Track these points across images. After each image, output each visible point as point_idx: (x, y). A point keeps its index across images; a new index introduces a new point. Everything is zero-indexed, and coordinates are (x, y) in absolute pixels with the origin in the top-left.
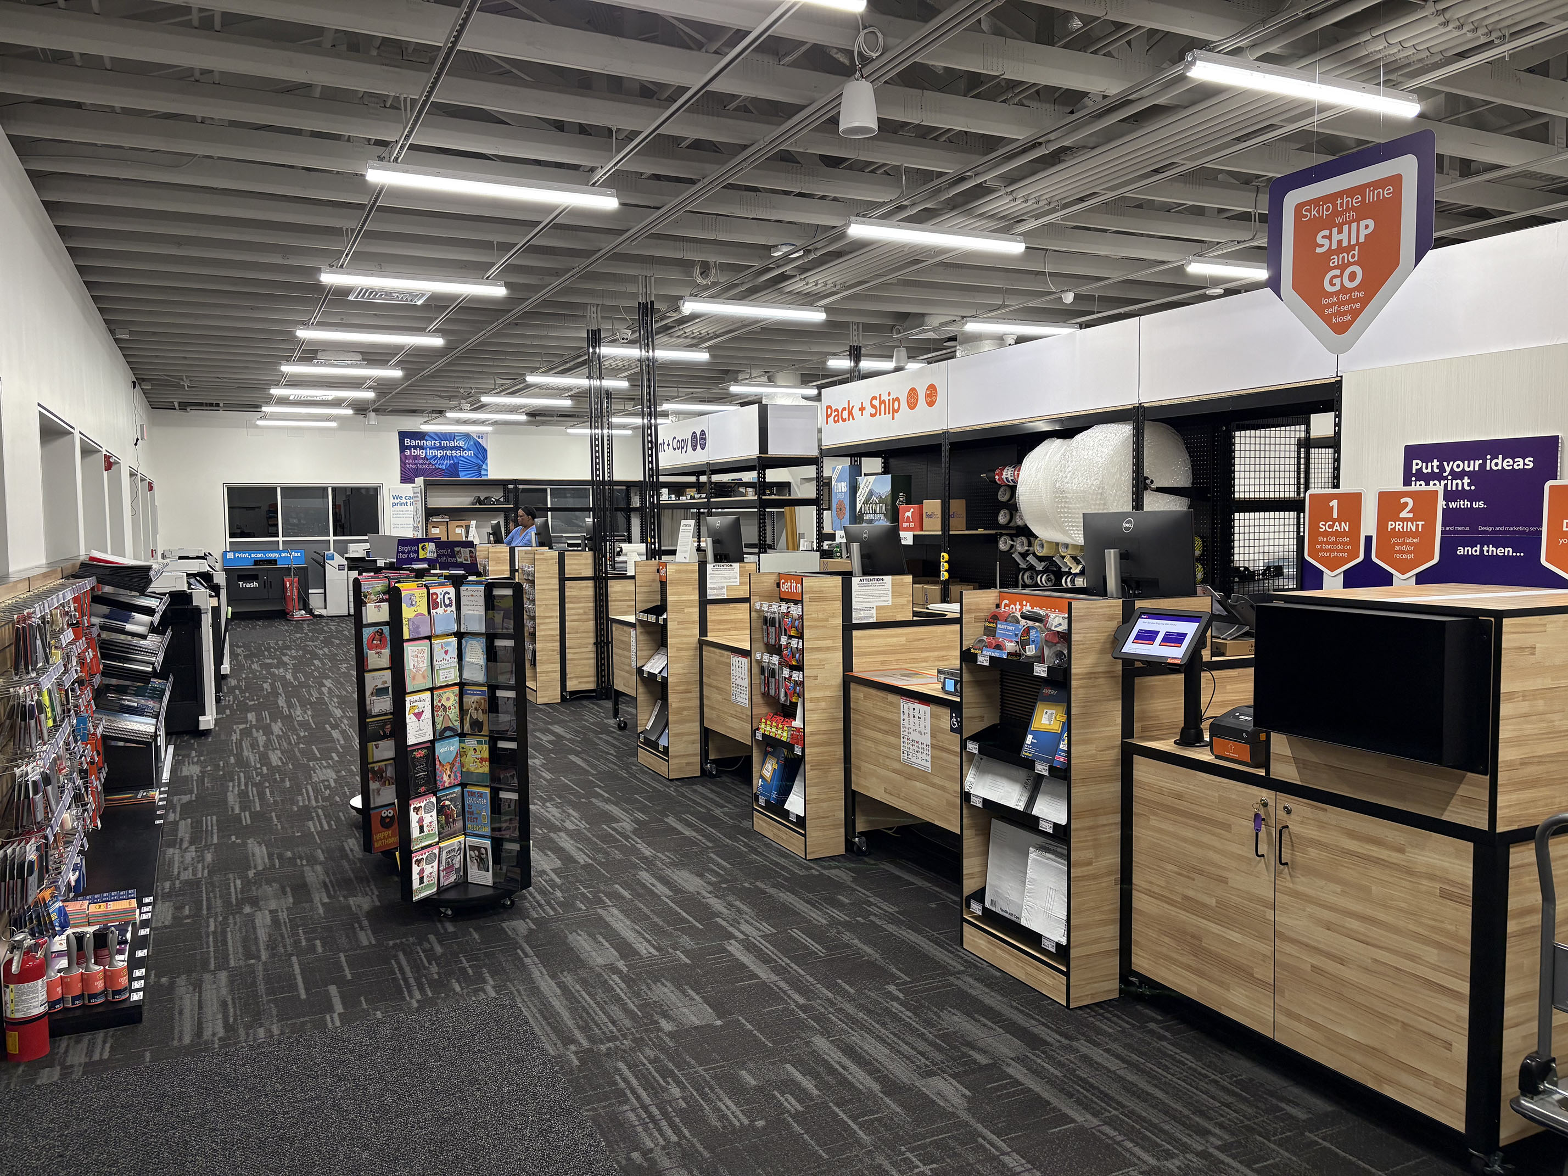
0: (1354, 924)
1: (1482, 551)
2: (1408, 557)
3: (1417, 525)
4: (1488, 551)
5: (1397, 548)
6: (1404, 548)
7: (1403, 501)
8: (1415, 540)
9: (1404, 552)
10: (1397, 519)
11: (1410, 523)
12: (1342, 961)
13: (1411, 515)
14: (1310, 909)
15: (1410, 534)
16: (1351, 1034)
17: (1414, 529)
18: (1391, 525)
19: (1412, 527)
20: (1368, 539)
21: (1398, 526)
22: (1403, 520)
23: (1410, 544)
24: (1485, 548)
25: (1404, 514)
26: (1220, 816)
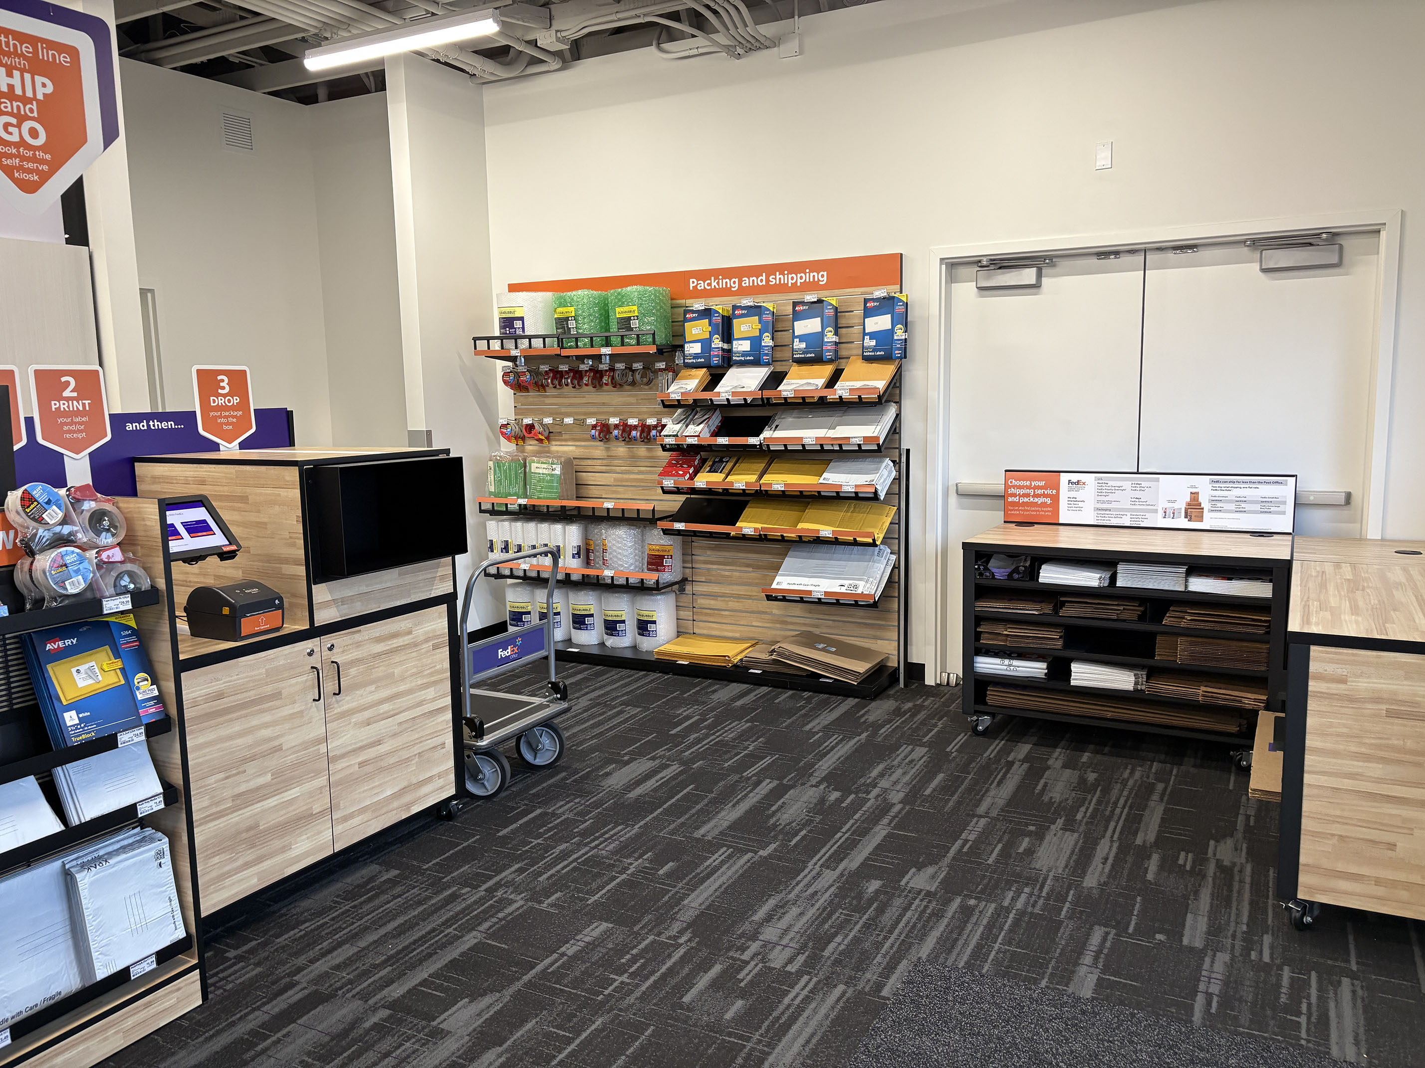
0: (385, 707)
1: (148, 426)
2: (80, 436)
3: (84, 405)
4: (154, 426)
5: (65, 428)
6: (73, 428)
7: (64, 379)
8: (84, 419)
9: (74, 432)
10: (60, 398)
11: (75, 402)
12: (378, 742)
13: (75, 394)
14: (355, 718)
15: (77, 413)
16: (389, 793)
17: (81, 408)
18: (54, 405)
19: (77, 406)
20: (29, 421)
21: (63, 405)
22: (68, 399)
23: (80, 423)
24: (151, 423)
25: (67, 393)
26: (268, 690)
